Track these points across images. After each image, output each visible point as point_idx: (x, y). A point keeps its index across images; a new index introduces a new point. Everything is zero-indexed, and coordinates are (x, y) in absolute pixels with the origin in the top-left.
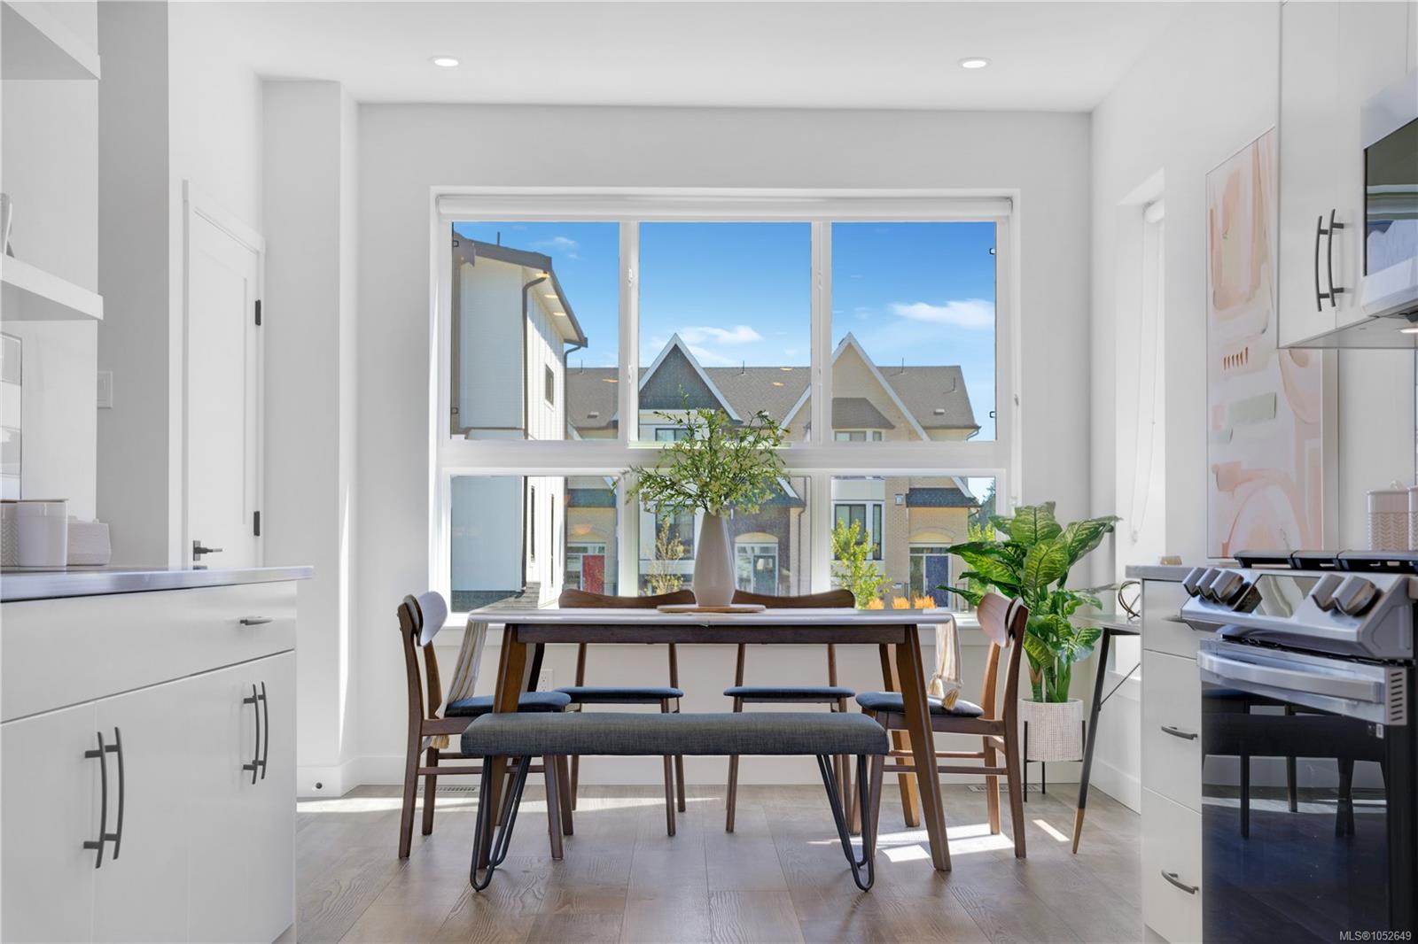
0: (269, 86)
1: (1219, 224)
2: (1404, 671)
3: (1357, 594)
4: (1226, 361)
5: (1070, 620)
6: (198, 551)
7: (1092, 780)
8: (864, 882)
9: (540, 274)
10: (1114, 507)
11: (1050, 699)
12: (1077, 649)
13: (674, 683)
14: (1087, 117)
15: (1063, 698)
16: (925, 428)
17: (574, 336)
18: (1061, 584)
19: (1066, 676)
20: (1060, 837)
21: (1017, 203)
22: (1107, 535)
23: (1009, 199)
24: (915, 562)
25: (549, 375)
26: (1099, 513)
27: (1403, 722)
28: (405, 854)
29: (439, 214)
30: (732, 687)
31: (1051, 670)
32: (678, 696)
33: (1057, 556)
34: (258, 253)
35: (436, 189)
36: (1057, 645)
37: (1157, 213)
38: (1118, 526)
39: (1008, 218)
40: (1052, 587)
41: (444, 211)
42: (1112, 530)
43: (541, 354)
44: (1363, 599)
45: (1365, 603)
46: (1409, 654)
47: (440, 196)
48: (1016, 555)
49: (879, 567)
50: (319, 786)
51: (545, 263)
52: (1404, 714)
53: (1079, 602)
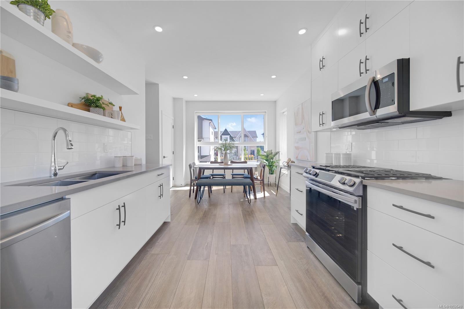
0: (174, 99)
1: (296, 115)
2: (361, 198)
3: (350, 182)
4: (297, 133)
5: (274, 164)
6: (164, 157)
7: (279, 185)
8: (249, 203)
9: (211, 121)
10: (279, 150)
11: (271, 174)
12: (275, 168)
13: (225, 173)
14: (275, 102)
15: (273, 174)
16: (252, 137)
17: (215, 128)
18: (273, 159)
19: (273, 171)
20: (275, 194)
21: (267, 113)
22: (278, 154)
23: (266, 112)
24: (251, 151)
25: (212, 132)
26: (277, 151)
27: (361, 207)
28: (190, 196)
29: (196, 115)
30: (232, 173)
31: (271, 170)
32: (225, 175)
33: (272, 156)
34: (173, 120)
35: (195, 112)
36: (272, 167)
37: (286, 113)
38: (280, 152)
39: (265, 114)
40: (272, 160)
41: (197, 114)
42: (279, 153)
43: (211, 130)
44: (352, 183)
45: (353, 184)
46: (362, 195)
47: (196, 112)
48: (267, 156)
49: (247, 152)
50: (181, 185)
51: (211, 120)
52: (361, 206)
53: (275, 162)
